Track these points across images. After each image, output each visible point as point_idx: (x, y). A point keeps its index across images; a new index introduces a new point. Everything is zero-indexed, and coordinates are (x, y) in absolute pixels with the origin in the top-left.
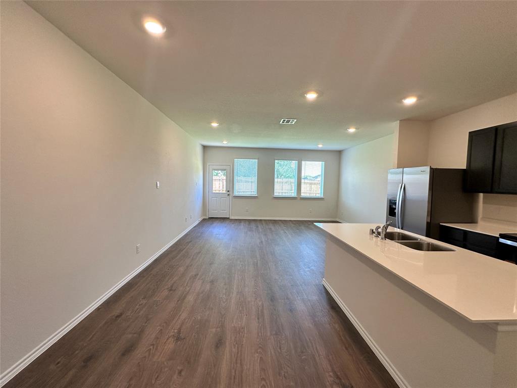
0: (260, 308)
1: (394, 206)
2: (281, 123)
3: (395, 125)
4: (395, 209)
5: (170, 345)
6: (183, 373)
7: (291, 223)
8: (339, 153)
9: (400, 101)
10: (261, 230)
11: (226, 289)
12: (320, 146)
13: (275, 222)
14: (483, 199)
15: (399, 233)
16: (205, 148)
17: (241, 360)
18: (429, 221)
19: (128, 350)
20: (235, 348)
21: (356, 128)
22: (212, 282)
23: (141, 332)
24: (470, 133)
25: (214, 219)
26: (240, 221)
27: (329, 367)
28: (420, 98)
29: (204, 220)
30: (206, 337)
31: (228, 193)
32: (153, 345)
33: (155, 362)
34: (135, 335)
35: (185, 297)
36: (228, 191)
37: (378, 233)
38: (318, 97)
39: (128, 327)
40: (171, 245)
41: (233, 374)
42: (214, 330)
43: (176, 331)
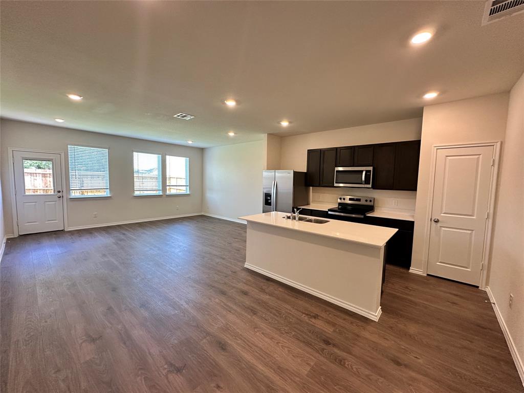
0: (222, 304)
1: (268, 198)
2: (175, 116)
3: (264, 137)
4: (270, 200)
8: (202, 150)
9: (279, 123)
12: (190, 142)
13: (141, 225)
14: (312, 190)
17: (252, 344)
20: (238, 340)
21: (235, 133)
24: (308, 150)
28: (290, 122)
30: (205, 350)
31: (60, 194)
36: (59, 192)
38: (236, 105)
41: (258, 355)
42: (204, 340)
43: (166, 366)
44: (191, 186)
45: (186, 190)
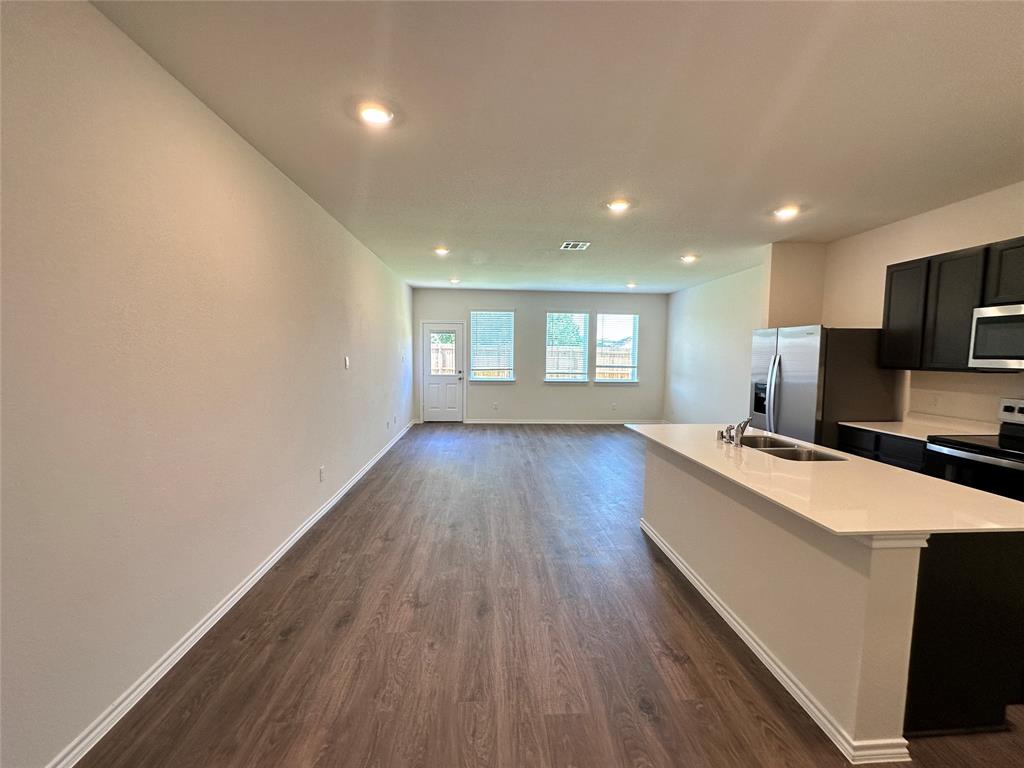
0: (540, 563)
1: (762, 395)
2: (562, 248)
3: (765, 251)
4: (764, 399)
5: (408, 613)
6: (436, 647)
7: (578, 429)
8: (667, 297)
9: (770, 213)
10: (524, 443)
11: (480, 536)
12: (631, 286)
13: (548, 428)
14: (912, 379)
15: (766, 438)
16: (415, 290)
18: (820, 418)
19: (345, 619)
20: (508, 615)
21: (696, 256)
22: (453, 526)
23: (357, 596)
24: (888, 267)
25: (434, 425)
26: (483, 427)
27: (654, 635)
28: (803, 208)
29: (416, 426)
30: (460, 602)
31: (461, 375)
32: (380, 613)
33: (389, 634)
34: (348, 602)
35: (413, 549)
36: (460, 372)
37: (730, 437)
38: (630, 208)
39: (333, 591)
40: (367, 469)
41: (511, 646)
42: (471, 593)
43: (411, 595)
44: (640, 367)
45: (633, 375)
